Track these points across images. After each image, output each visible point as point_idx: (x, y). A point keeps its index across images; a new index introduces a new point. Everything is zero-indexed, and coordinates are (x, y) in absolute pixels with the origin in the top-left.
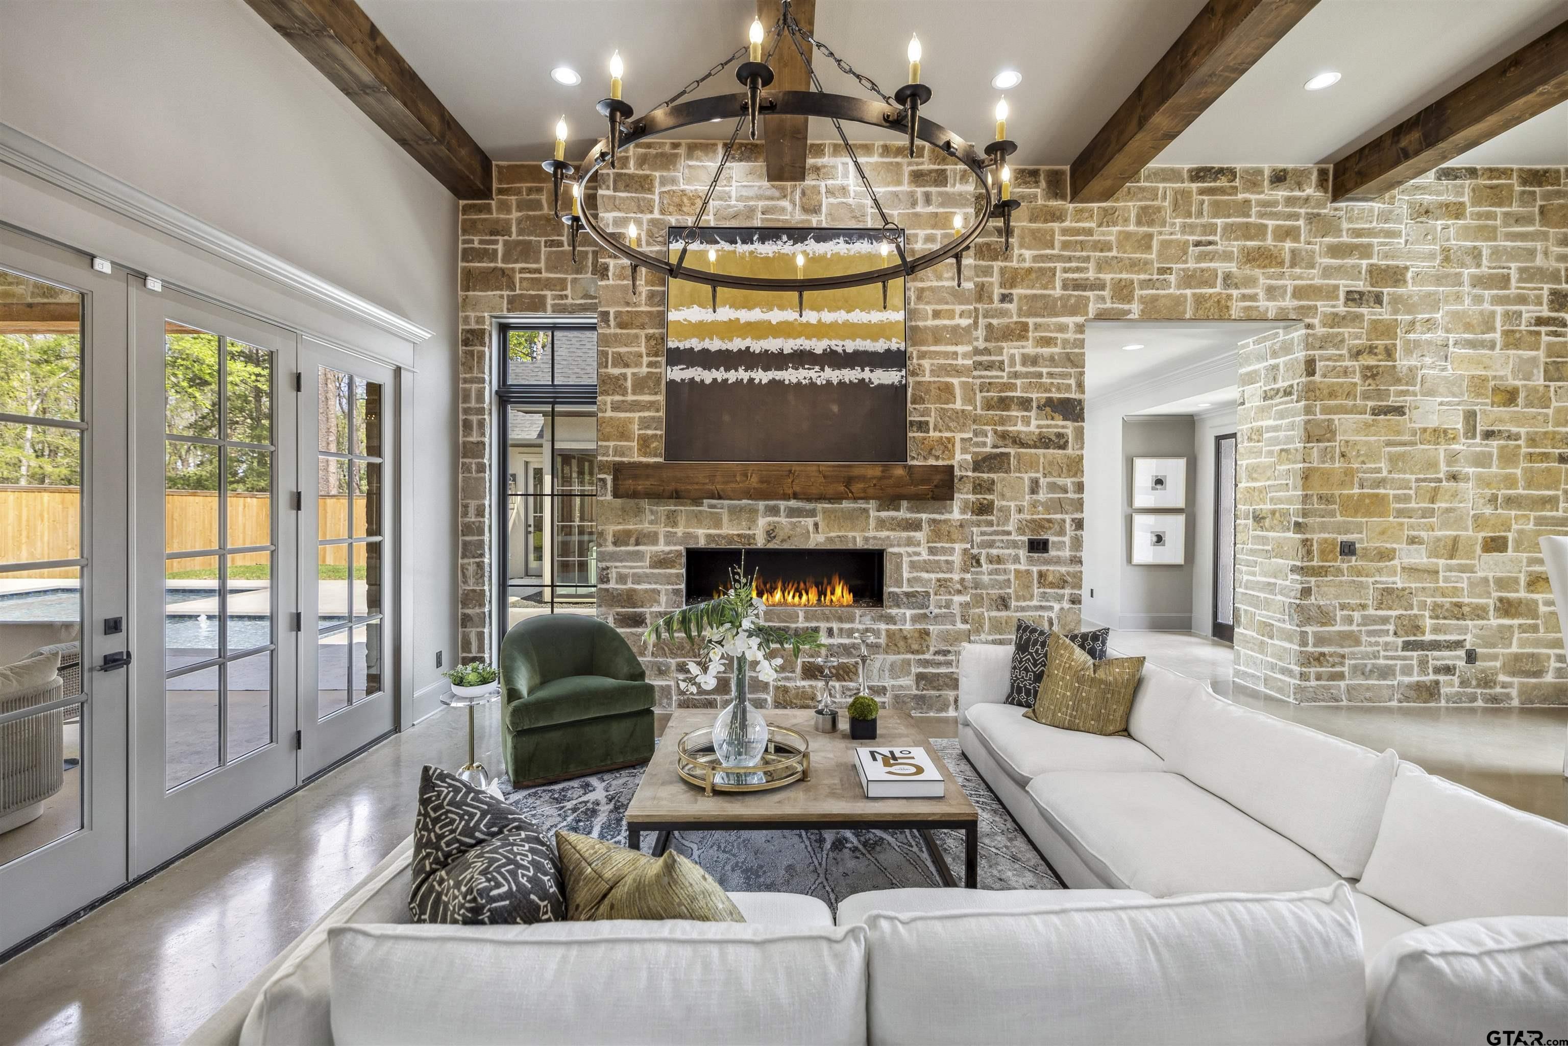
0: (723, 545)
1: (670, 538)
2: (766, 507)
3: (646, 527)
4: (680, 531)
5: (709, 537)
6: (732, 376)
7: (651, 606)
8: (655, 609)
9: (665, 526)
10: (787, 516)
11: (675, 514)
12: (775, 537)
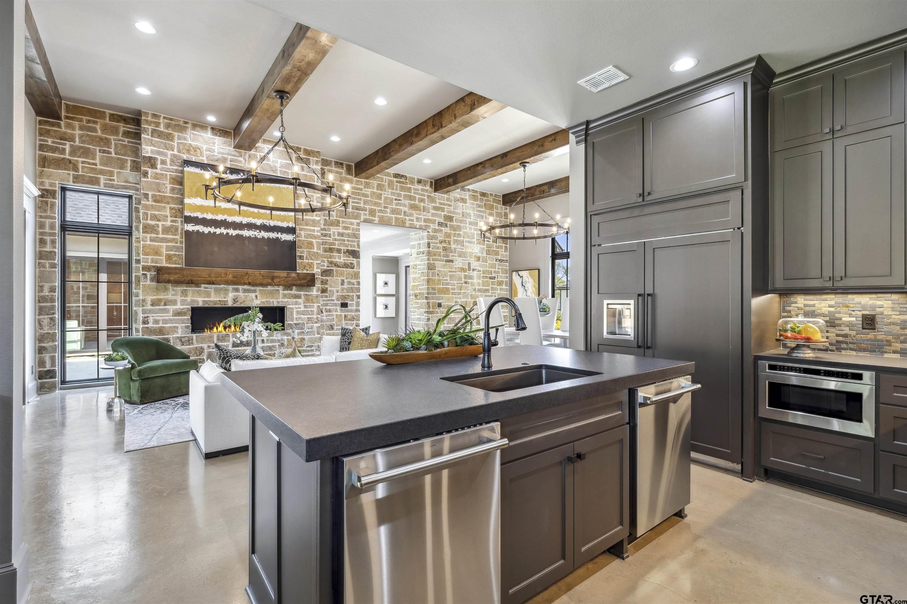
0: (211, 305)
1: (183, 302)
2: (233, 288)
3: (170, 297)
4: (189, 299)
5: (204, 301)
6: (218, 231)
7: (173, 334)
8: (176, 335)
9: (181, 297)
10: (243, 293)
11: (186, 291)
12: (237, 301)
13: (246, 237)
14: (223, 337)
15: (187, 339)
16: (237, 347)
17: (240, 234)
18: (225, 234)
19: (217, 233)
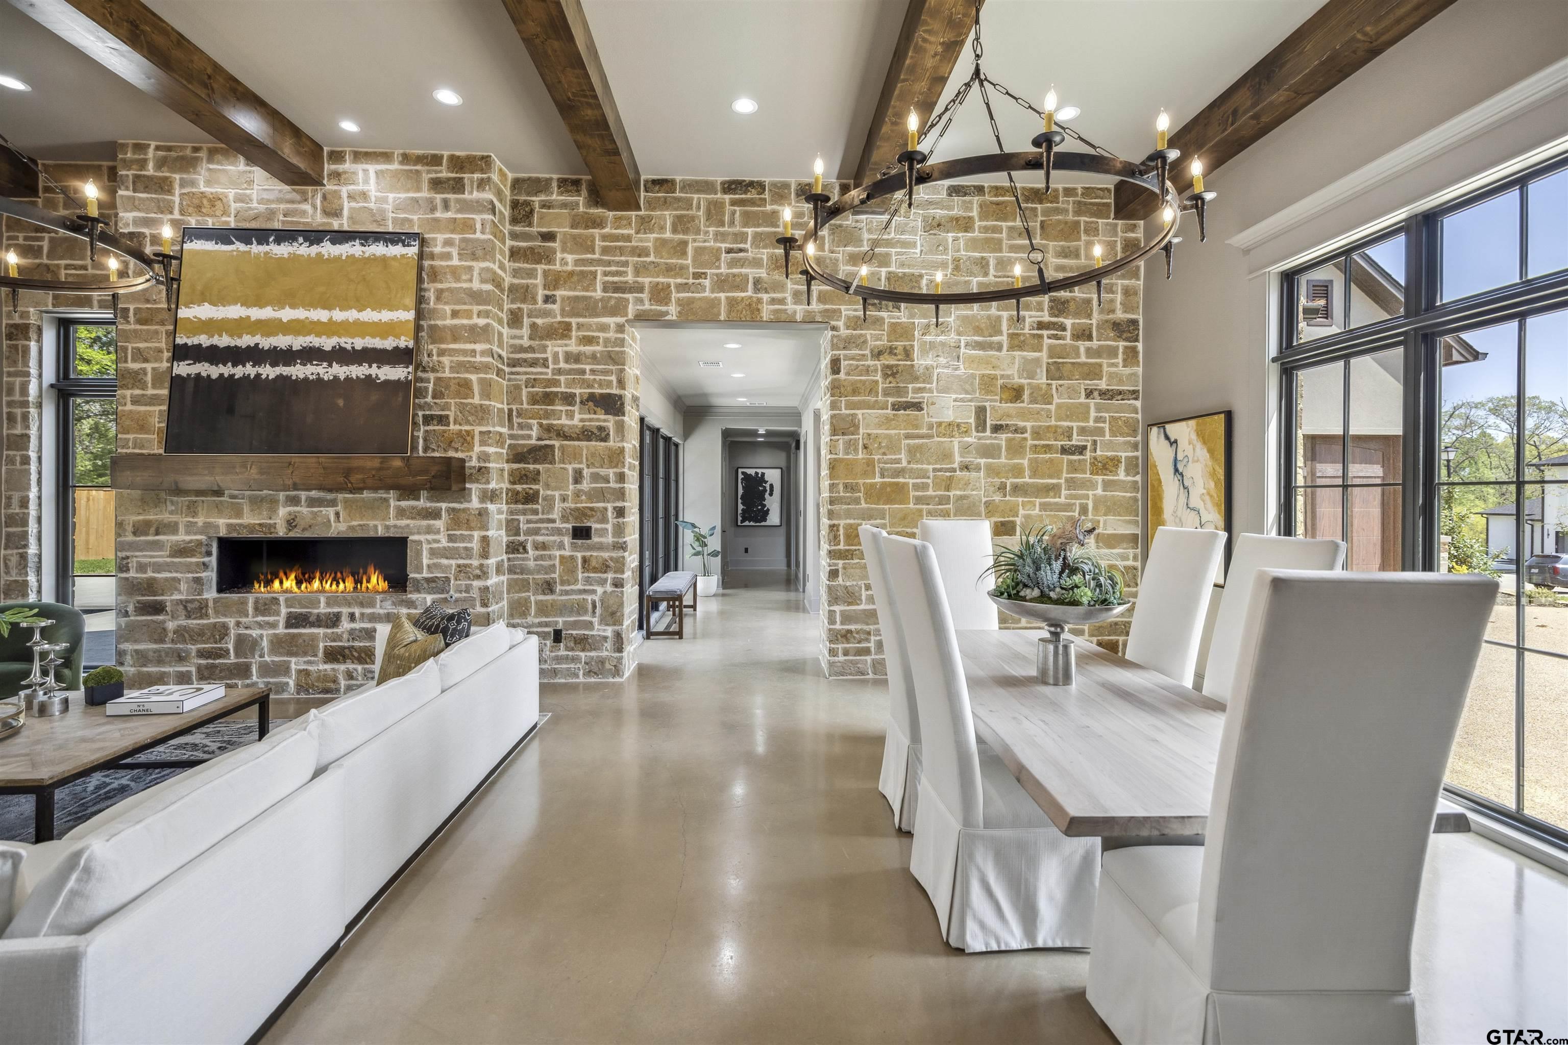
0: (245, 534)
1: (193, 528)
2: (287, 497)
3: (166, 517)
4: (200, 521)
5: (229, 526)
6: (239, 371)
7: (172, 594)
8: (176, 597)
9: (186, 516)
10: (308, 506)
11: (196, 504)
12: (295, 526)
13: (296, 380)
14: (266, 604)
15: (196, 604)
16: (296, 628)
17: (285, 374)
18: (252, 377)
19: (236, 377)
